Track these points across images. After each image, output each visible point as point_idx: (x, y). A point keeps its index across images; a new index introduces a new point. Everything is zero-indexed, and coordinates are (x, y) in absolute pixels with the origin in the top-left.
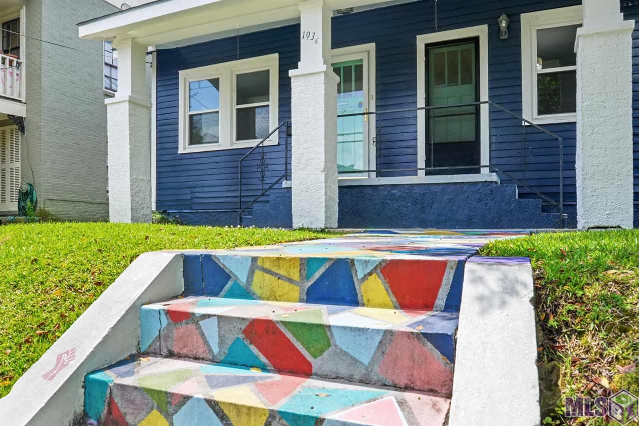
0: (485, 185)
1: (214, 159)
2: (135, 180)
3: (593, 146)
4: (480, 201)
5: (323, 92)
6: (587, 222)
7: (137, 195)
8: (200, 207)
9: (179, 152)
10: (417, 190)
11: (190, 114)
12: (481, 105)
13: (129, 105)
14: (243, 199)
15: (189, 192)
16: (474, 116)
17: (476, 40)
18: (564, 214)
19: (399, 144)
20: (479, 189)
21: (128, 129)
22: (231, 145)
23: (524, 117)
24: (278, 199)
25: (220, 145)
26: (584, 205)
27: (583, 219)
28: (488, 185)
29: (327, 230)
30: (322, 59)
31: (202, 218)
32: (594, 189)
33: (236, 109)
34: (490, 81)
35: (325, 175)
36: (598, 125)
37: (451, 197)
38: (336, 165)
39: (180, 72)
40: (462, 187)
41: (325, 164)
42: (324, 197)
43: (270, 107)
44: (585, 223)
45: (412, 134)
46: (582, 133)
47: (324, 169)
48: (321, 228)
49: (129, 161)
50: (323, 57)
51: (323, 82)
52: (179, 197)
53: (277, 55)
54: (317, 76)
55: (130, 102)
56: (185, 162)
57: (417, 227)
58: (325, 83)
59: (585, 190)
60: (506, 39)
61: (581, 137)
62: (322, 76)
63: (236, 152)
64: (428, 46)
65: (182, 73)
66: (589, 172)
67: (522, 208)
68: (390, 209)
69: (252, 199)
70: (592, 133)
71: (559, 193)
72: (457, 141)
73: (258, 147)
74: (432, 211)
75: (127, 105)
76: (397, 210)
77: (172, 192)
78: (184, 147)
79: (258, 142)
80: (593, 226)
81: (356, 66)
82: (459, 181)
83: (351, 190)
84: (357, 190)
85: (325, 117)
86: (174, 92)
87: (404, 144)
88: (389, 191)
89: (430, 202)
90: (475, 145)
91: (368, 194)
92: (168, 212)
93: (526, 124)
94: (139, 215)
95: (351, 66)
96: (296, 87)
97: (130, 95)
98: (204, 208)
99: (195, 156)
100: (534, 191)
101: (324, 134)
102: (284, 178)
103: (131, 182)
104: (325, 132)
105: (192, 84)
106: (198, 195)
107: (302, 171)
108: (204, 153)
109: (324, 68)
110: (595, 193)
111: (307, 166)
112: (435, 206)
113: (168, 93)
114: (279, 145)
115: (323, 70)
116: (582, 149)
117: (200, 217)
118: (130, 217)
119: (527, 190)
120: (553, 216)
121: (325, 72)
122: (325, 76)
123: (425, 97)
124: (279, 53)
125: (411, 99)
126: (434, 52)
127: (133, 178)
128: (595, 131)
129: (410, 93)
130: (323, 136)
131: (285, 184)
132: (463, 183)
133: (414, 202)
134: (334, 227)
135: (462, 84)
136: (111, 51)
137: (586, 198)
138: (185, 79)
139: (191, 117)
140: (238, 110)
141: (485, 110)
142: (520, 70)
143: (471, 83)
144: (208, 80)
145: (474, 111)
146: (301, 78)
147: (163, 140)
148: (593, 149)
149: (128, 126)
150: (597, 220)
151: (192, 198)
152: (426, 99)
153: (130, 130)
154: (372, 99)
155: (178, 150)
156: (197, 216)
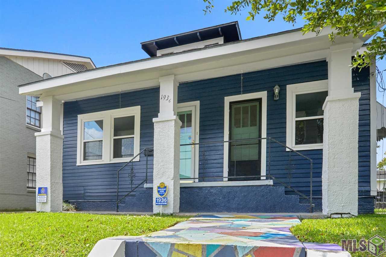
0: (266, 187)
1: (99, 169)
2: (53, 183)
3: (335, 166)
4: (263, 196)
5: (174, 132)
6: (330, 211)
7: (54, 192)
8: (90, 198)
9: (77, 165)
10: (225, 190)
11: (84, 141)
12: (262, 140)
13: (51, 137)
14: (119, 194)
15: (83, 189)
16: (258, 145)
17: (260, 100)
18: (313, 205)
19: (213, 161)
20: (263, 189)
21: (50, 151)
22: (110, 161)
23: (287, 146)
24: (141, 194)
25: (103, 161)
26: (329, 201)
27: (328, 208)
28: (268, 187)
29: (174, 214)
30: (173, 112)
31: (91, 205)
32: (335, 191)
33: (114, 139)
34: (268, 124)
35: (174, 182)
36: (337, 154)
37: (246, 194)
38: (179, 175)
39: (78, 115)
40: (253, 187)
41: (174, 175)
42: (173, 195)
43: (135, 138)
44: (329, 211)
45: (220, 155)
46: (328, 159)
47: (173, 178)
48: (171, 213)
49: (50, 172)
50: (173, 111)
51: (174, 126)
52: (77, 192)
53: (139, 107)
54: (170, 122)
55: (51, 135)
56: (80, 171)
57: (225, 212)
58: (175, 127)
59: (329, 191)
60: (278, 100)
61: (328, 160)
62: (173, 123)
63: (114, 165)
64: (231, 103)
65: (80, 117)
66: (332, 181)
67: (288, 200)
68: (209, 201)
69: (126, 194)
70: (334, 158)
71: (310, 191)
72: (247, 160)
73: (130, 162)
74: (234, 202)
75: (49, 137)
76: (213, 202)
77: (72, 189)
78: (80, 161)
79: (131, 159)
80: (334, 213)
81: (187, 114)
82: (251, 185)
83: (186, 190)
84: (189, 189)
85: (174, 146)
86: (74, 128)
87: (215, 161)
88: (209, 190)
89: (233, 197)
90: (258, 162)
91: (196, 192)
92: (69, 201)
93: (289, 150)
94: (55, 204)
95: (184, 115)
96: (157, 129)
97: (51, 130)
98: (93, 199)
99: (87, 167)
100: (294, 190)
101: (173, 157)
102: (145, 182)
103: (51, 184)
104: (174, 156)
105: (85, 123)
106: (88, 191)
107: (160, 179)
108: (93, 166)
109: (175, 117)
110: (335, 193)
111: (163, 176)
112: (236, 199)
113: (70, 128)
114: (140, 161)
115: (174, 119)
116: (328, 168)
117: (89, 205)
118: (50, 206)
119: (290, 189)
120: (306, 205)
121: (175, 120)
122: (175, 122)
123: (229, 133)
124: (141, 106)
125: (221, 135)
126: (234, 106)
127: (52, 182)
128: (336, 157)
129: (220, 131)
130: (173, 158)
131: (146, 186)
132: (253, 185)
133: (223, 197)
134: (178, 212)
135: (251, 126)
136: (35, 102)
137: (330, 196)
138: (81, 120)
139: (85, 143)
140: (115, 140)
141: (264, 143)
142: (285, 118)
143: (256, 125)
144: (95, 121)
145: (258, 142)
146: (161, 123)
147: (66, 157)
148: (334, 168)
149: (50, 150)
150: (336, 209)
151: (84, 193)
152: (229, 135)
153: (51, 152)
154: (197, 134)
155: (76, 164)
156: (87, 204)
